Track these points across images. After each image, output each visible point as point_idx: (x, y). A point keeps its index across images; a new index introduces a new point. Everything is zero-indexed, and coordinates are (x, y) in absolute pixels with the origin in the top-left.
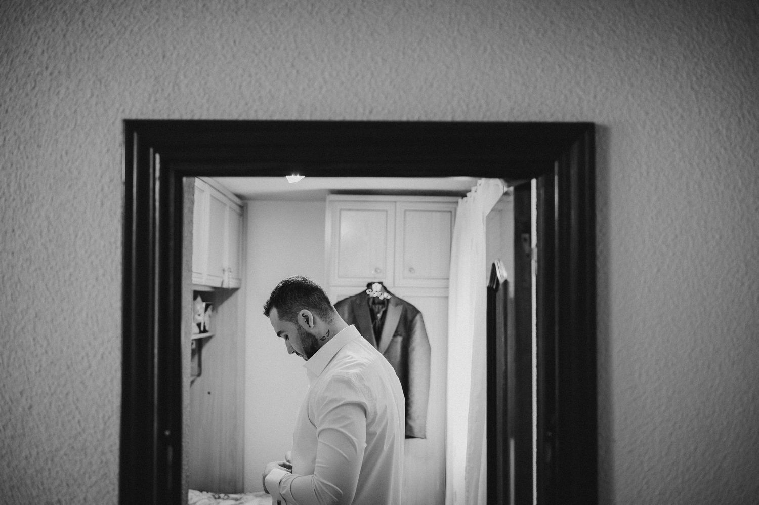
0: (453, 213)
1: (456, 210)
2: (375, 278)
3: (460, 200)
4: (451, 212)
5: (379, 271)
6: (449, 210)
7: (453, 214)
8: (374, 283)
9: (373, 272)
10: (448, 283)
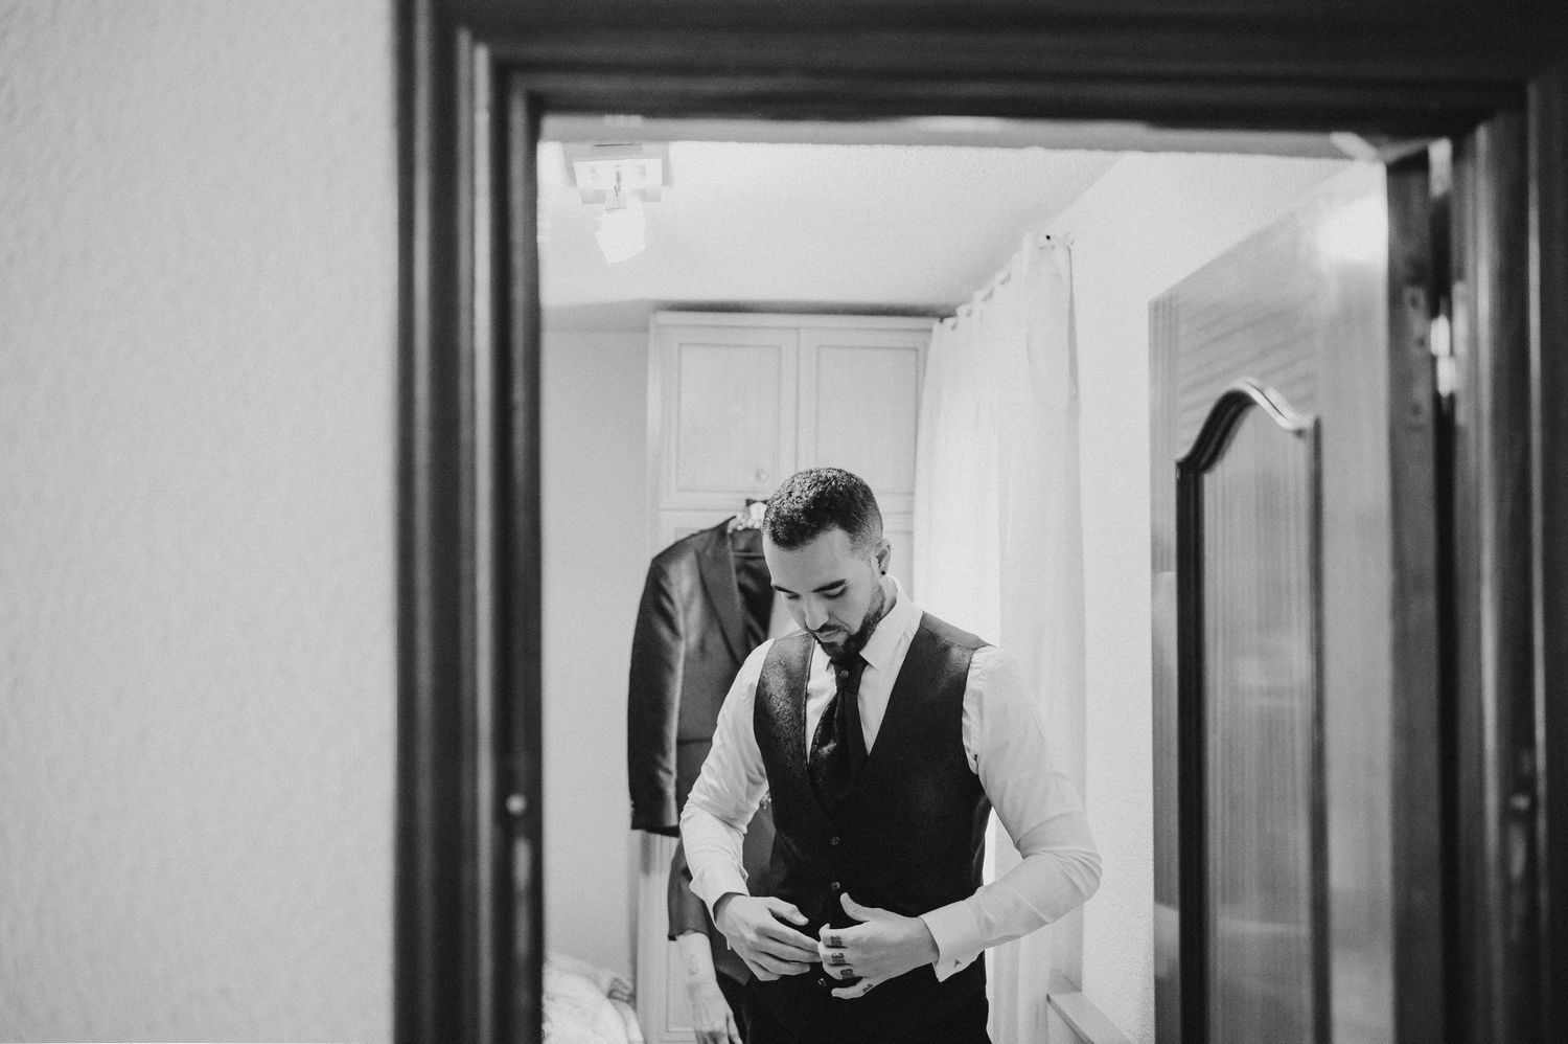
0: (921, 352)
1: (926, 346)
2: (756, 492)
3: (935, 324)
4: (916, 350)
5: (764, 477)
6: (911, 346)
7: (920, 355)
8: (755, 502)
9: (752, 479)
10: (912, 503)
